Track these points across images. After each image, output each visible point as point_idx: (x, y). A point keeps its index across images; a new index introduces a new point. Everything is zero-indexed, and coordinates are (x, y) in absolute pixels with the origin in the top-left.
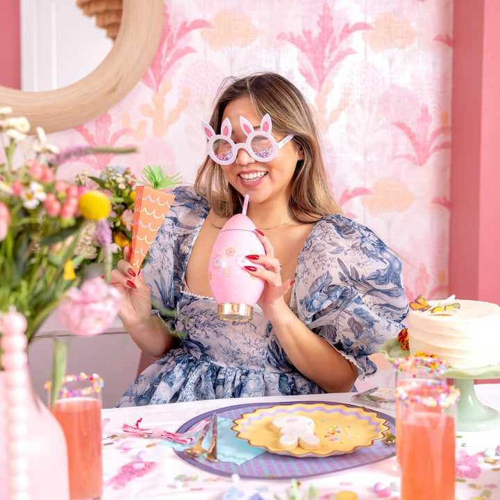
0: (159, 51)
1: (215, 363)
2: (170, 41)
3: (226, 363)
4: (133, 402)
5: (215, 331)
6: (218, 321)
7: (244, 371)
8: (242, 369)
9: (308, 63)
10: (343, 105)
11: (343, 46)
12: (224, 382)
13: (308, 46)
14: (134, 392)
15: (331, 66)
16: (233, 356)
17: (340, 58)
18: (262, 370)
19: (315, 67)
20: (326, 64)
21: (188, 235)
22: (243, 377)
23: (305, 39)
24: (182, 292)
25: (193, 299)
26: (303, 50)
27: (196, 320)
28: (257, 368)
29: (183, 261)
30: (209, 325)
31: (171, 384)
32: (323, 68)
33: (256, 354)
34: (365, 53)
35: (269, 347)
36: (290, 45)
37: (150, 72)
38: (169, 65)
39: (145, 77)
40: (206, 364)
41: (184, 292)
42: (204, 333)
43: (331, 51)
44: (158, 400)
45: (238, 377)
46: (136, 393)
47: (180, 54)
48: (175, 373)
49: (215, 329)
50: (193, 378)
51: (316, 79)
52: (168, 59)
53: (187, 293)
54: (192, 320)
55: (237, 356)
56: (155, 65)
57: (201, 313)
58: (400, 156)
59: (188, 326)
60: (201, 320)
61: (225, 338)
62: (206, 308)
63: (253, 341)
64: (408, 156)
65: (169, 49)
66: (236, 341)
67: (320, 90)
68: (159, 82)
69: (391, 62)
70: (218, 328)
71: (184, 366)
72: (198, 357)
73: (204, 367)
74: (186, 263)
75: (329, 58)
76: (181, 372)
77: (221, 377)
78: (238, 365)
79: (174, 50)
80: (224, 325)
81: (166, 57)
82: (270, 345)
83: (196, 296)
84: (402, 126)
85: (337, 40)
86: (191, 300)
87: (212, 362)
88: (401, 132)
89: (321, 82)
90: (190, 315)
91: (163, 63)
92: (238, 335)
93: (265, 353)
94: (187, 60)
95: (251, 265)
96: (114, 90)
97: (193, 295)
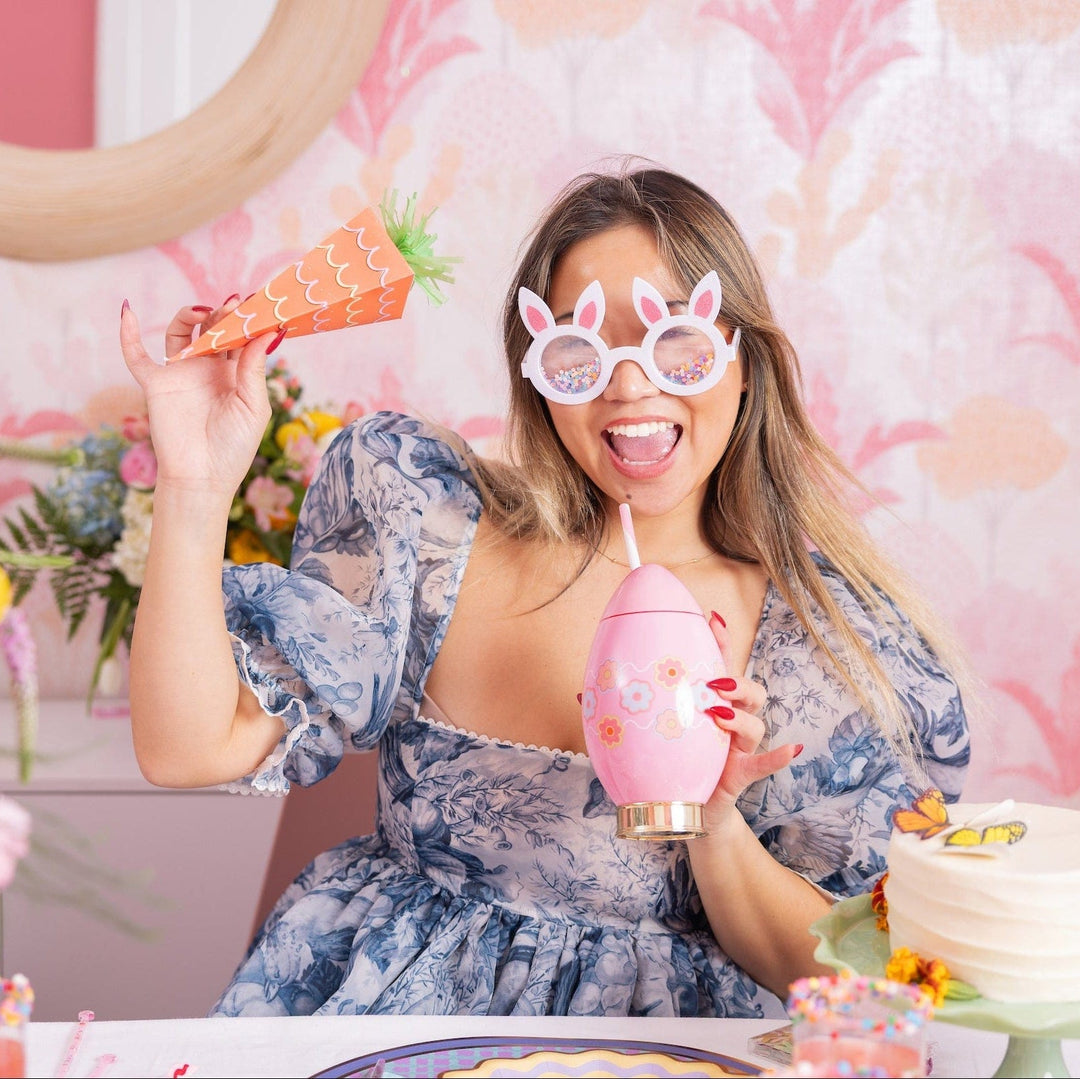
0: (382, 47)
1: (505, 905)
2: (413, 22)
3: (537, 905)
4: (278, 1005)
5: (532, 832)
6: (543, 806)
7: (589, 930)
8: (581, 925)
9: (781, 82)
10: (877, 195)
11: (882, 34)
12: (530, 956)
13: (783, 37)
14: (270, 972)
15: (847, 90)
16: (568, 892)
17: (872, 67)
18: (632, 927)
19: (802, 90)
20: (832, 85)
21: (441, 562)
22: (587, 944)
23: (775, 17)
24: (421, 719)
25: (464, 744)
26: (770, 46)
27: (479, 803)
28: (619, 924)
29: (428, 634)
30: (516, 815)
31: (384, 964)
32: (822, 95)
33: (636, 891)
34: (944, 56)
35: (669, 875)
36: (736, 34)
37: (358, 105)
38: (406, 85)
39: (344, 117)
40: (482, 907)
41: (430, 721)
42: (497, 836)
43: (848, 48)
44: (344, 1003)
45: (572, 943)
46: (278, 976)
47: (438, 56)
48: (397, 938)
49: (533, 826)
50: (444, 941)
51: (802, 125)
52: (405, 71)
53: (441, 724)
54: (465, 801)
55: (579, 894)
56: (370, 84)
57: (495, 784)
58: (1030, 338)
59: (452, 814)
60: (494, 801)
61: (560, 848)
62: (507, 771)
63: (637, 859)
64: (1054, 340)
65: (409, 42)
66: (589, 857)
67: (811, 156)
68: (378, 128)
69: (1015, 79)
70: (541, 823)
71: (419, 913)
72: (456, 890)
73: (480, 917)
74: (438, 642)
75: (841, 67)
76: (412, 933)
77: (523, 939)
78: (572, 913)
79: (421, 47)
80: (558, 815)
81: (400, 63)
82: (673, 870)
83: (472, 735)
84: (1039, 256)
85: (866, 21)
86: (458, 746)
87: (496, 902)
88: (1036, 272)
89: (817, 131)
90: (459, 786)
91: (391, 79)
92: (599, 841)
93: (660, 889)
94: (454, 73)
95: (721, 703)
96: (258, 150)
97: (462, 732)
